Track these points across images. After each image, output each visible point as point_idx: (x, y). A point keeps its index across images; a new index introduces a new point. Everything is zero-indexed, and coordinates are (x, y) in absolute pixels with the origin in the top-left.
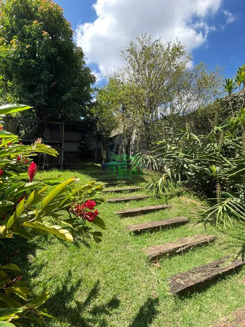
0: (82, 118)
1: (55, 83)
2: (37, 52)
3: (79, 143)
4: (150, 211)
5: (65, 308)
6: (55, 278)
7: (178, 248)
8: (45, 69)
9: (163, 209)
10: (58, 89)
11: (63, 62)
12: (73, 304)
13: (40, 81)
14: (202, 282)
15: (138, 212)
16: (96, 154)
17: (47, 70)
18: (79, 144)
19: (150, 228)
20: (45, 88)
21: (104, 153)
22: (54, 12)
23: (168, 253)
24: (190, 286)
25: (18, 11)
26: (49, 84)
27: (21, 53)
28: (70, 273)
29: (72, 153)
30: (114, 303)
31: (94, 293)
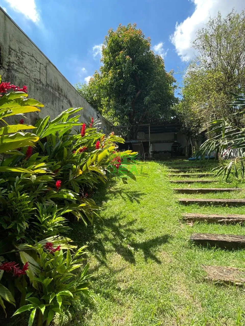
0: (172, 118)
1: (139, 92)
2: (124, 74)
3: (172, 142)
4: (211, 192)
5: (112, 224)
6: (113, 212)
7: (221, 218)
8: (130, 84)
9: (229, 191)
10: (142, 96)
11: (142, 73)
12: (117, 224)
13: (128, 94)
14: (229, 242)
15: (196, 191)
16: (186, 151)
17: (132, 84)
18: (172, 144)
19: (199, 202)
20: (131, 99)
21: (193, 148)
22: (134, 37)
23: (206, 219)
24: (211, 240)
25: (113, 49)
26: (135, 94)
27: (114, 78)
28: (121, 212)
29: (165, 152)
30: (141, 231)
31: (131, 223)
